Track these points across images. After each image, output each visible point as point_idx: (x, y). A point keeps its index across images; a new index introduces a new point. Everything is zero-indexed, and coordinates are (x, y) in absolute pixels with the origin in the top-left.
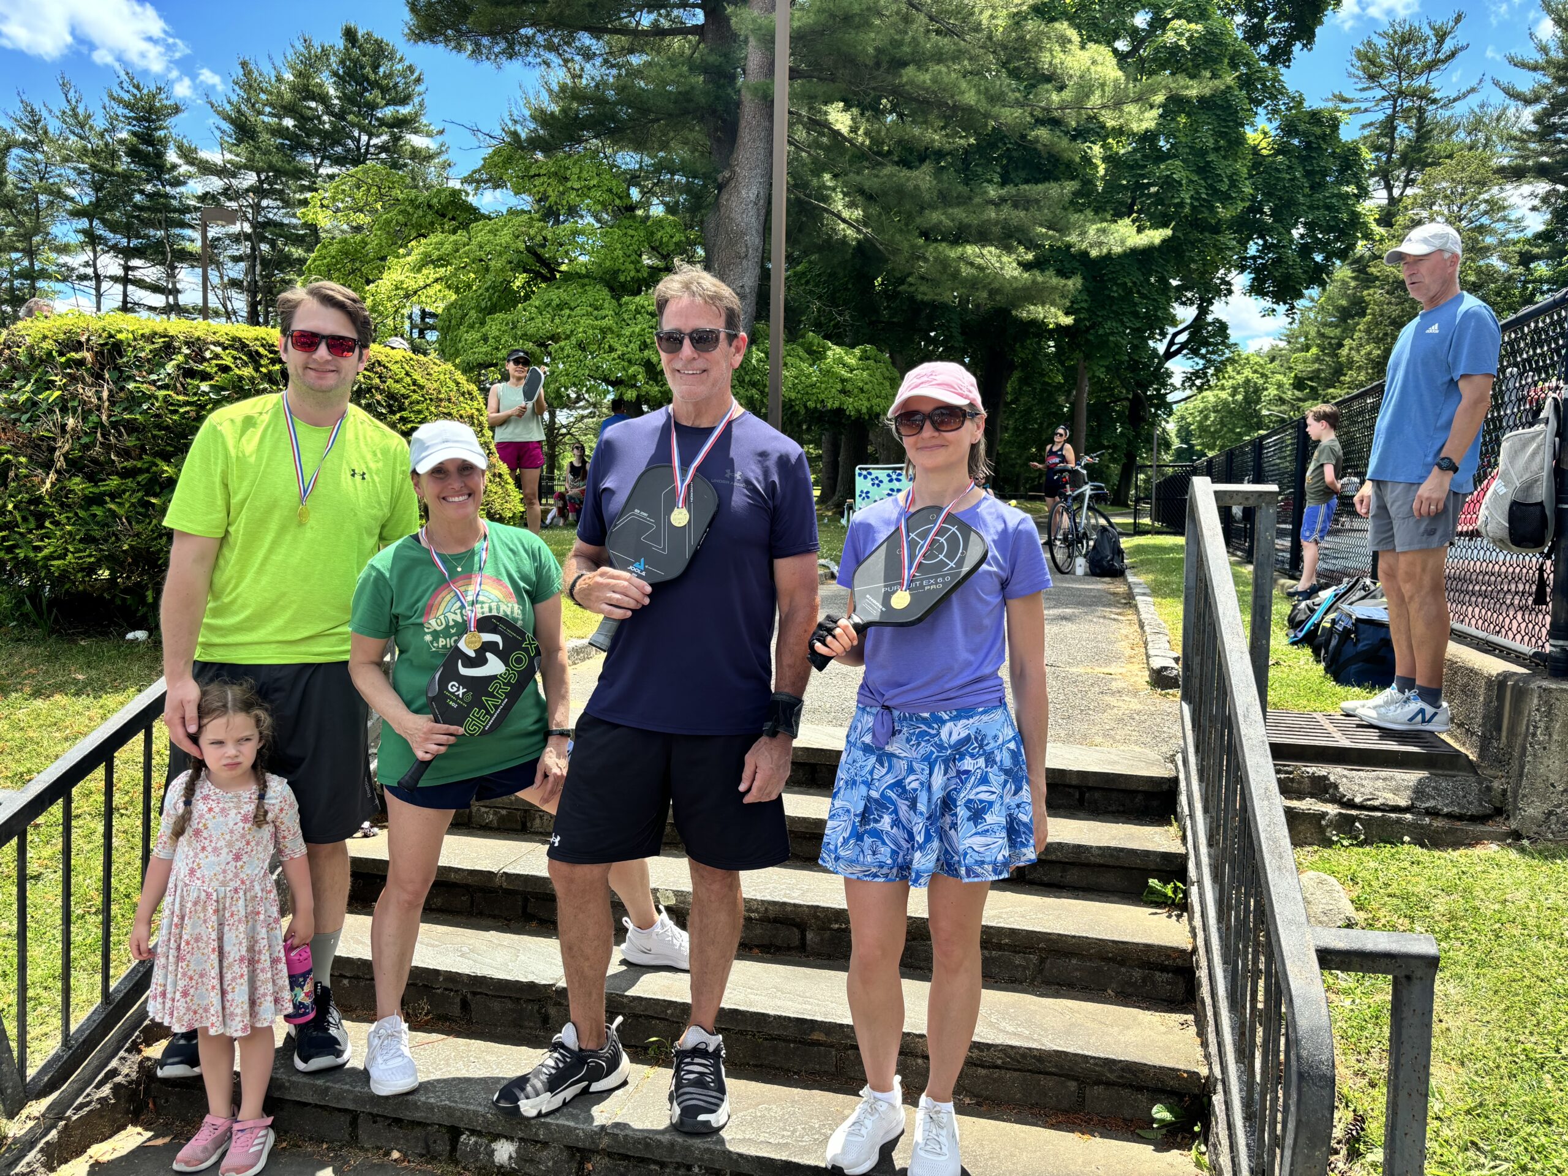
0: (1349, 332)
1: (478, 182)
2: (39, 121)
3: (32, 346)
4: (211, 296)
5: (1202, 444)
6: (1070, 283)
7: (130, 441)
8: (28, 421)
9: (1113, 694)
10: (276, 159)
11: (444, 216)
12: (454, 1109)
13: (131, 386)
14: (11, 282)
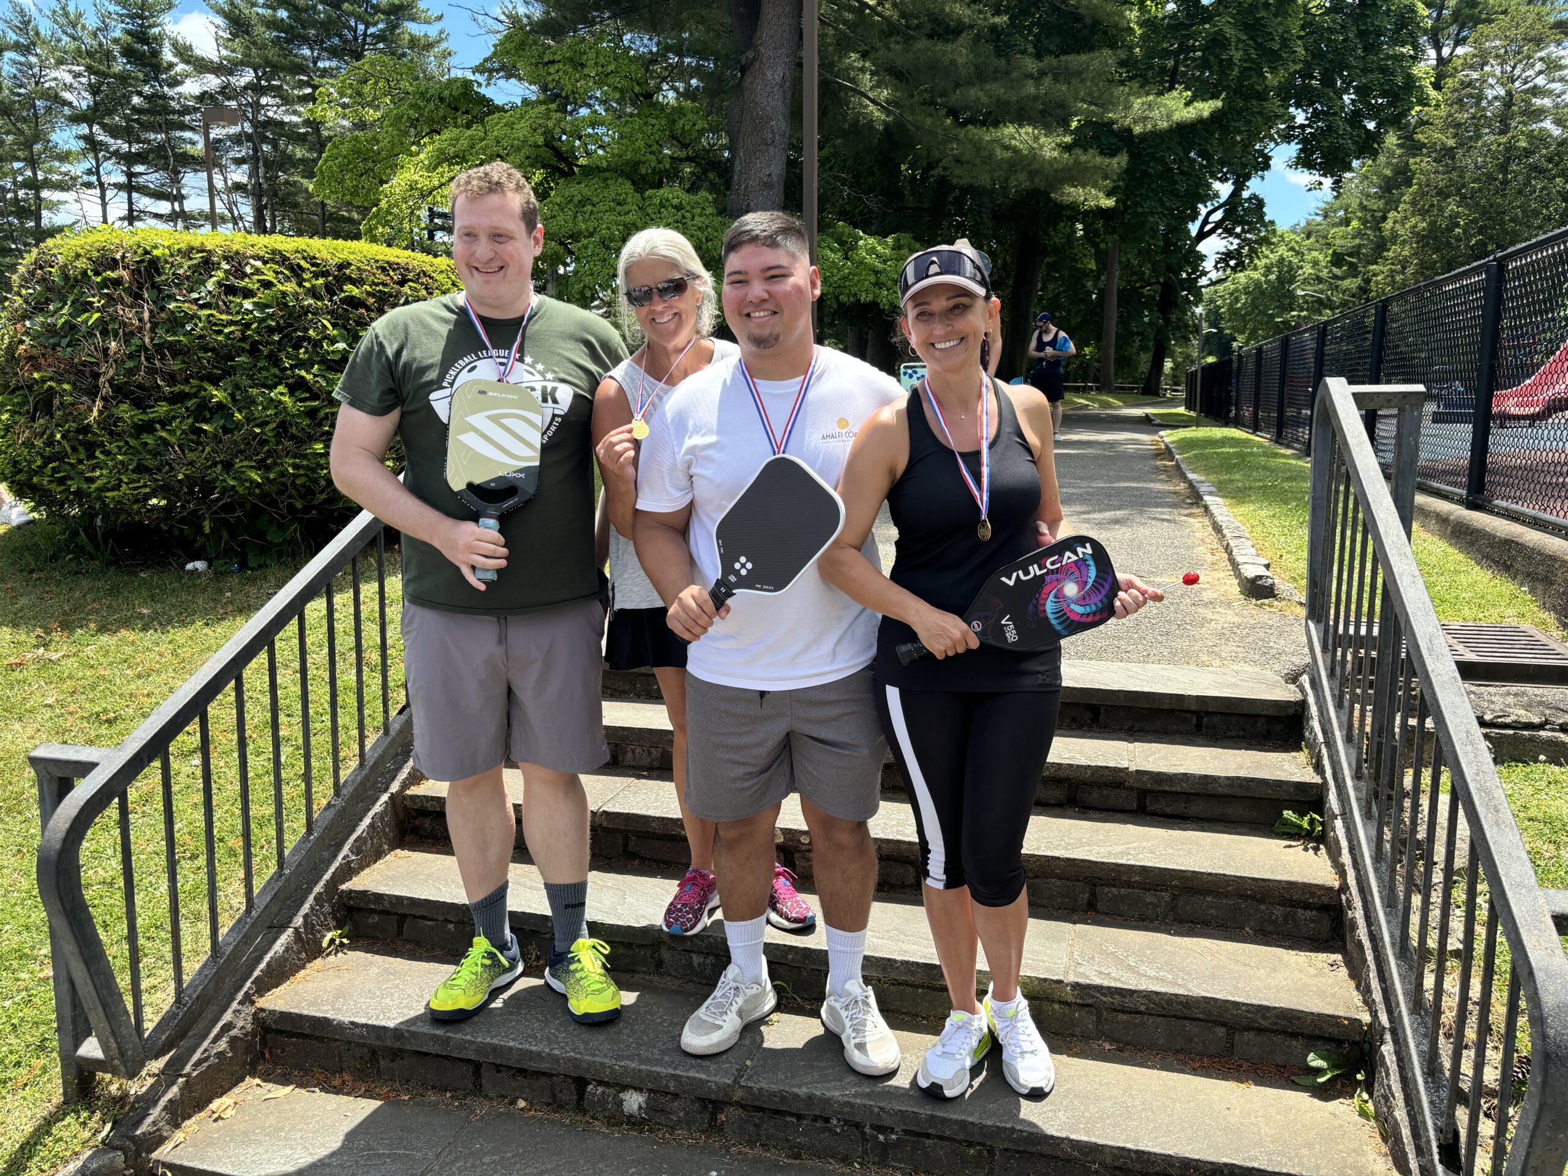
0: (1393, 204)
1: (491, 71)
2: (29, 21)
3: (66, 266)
4: (218, 204)
5: (1232, 328)
6: (1115, 160)
7: (175, 365)
8: (68, 345)
9: (1205, 605)
10: (272, 53)
11: (456, 109)
12: (580, 1061)
13: (172, 306)
14: (15, 193)
